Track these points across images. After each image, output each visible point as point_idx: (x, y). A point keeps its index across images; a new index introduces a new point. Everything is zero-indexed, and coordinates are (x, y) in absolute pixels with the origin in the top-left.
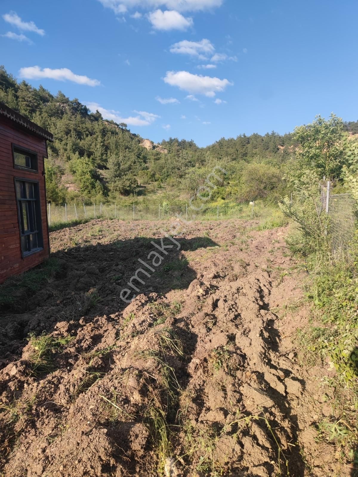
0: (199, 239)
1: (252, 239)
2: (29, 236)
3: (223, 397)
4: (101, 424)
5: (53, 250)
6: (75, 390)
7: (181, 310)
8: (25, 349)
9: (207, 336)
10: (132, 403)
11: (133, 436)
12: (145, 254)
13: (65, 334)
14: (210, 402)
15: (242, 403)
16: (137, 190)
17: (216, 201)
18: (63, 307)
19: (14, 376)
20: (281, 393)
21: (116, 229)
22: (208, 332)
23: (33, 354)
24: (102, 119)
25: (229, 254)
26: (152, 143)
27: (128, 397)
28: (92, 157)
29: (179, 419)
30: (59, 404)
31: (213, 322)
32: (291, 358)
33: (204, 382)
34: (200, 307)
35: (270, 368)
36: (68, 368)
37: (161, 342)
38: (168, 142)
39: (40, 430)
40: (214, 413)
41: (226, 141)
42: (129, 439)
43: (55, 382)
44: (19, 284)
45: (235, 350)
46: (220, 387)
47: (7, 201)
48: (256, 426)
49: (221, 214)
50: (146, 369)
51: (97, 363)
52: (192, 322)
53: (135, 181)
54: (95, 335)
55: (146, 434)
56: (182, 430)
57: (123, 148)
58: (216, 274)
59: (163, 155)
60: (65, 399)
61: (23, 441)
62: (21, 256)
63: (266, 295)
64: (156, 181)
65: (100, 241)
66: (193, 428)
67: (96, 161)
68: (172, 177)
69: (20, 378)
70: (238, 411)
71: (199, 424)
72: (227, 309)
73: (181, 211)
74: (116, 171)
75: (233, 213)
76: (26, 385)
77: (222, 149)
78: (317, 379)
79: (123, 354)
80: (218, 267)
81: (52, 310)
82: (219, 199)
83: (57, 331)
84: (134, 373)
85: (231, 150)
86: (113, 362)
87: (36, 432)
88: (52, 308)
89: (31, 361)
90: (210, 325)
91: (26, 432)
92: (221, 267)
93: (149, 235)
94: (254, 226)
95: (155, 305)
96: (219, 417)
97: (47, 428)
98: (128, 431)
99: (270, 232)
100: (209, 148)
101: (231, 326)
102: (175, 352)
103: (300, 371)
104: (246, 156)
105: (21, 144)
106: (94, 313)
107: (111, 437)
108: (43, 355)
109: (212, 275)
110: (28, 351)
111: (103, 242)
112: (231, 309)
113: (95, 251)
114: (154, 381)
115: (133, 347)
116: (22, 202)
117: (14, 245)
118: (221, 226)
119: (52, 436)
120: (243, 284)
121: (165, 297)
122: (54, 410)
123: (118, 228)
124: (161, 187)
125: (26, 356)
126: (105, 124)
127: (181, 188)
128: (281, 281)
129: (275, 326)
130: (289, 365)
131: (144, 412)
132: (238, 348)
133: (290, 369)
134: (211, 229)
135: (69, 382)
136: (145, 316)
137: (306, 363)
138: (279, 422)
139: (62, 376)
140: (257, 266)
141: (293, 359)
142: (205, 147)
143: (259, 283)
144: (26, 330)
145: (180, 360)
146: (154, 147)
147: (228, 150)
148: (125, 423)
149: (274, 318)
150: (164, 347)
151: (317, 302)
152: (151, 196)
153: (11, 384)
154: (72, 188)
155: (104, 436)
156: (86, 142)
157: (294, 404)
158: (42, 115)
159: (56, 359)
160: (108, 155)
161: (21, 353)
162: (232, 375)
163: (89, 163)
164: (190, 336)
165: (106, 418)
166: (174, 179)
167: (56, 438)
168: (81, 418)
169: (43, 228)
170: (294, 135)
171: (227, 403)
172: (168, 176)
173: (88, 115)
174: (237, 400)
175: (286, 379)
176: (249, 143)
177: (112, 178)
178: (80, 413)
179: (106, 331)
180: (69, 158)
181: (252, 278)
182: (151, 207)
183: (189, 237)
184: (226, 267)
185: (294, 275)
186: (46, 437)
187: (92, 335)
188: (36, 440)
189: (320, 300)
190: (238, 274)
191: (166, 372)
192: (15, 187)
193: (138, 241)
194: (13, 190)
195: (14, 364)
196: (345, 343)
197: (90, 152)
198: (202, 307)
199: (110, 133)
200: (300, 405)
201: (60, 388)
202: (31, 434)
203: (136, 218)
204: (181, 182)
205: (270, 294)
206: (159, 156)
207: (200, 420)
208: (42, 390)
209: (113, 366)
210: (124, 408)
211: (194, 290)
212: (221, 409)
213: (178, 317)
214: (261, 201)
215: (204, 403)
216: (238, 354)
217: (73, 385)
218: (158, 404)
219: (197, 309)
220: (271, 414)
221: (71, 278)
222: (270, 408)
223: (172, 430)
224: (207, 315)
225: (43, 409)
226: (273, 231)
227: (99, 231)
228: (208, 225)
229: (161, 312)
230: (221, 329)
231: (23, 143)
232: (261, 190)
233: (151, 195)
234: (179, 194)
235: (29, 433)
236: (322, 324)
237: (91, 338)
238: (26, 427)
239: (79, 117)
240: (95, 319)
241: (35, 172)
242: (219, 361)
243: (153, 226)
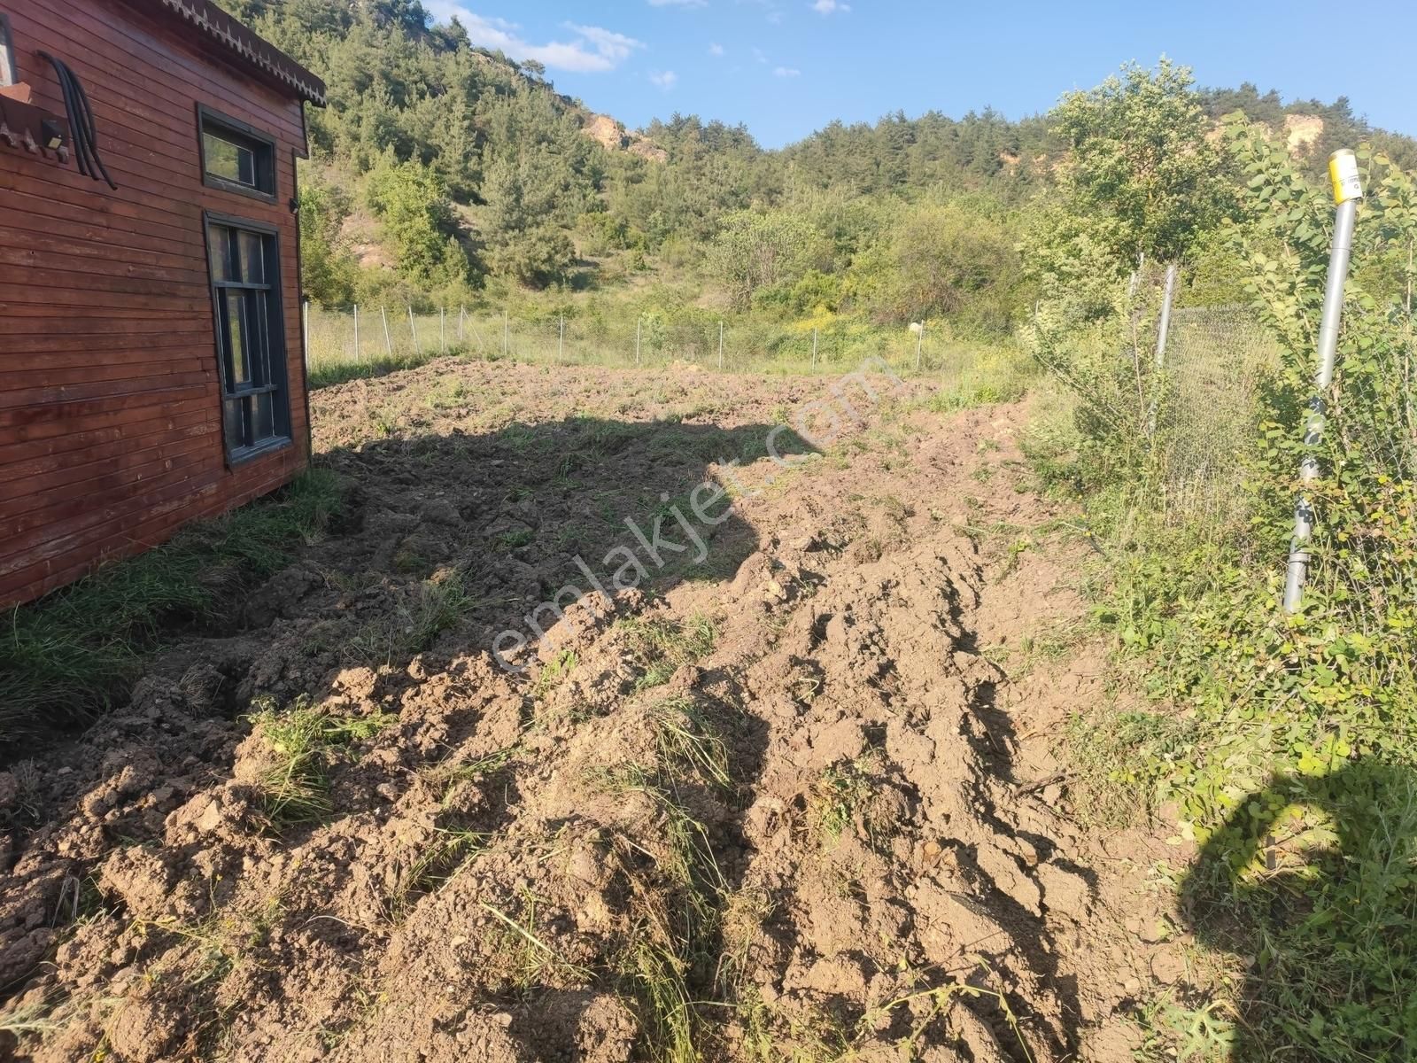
0: (761, 430)
1: (919, 435)
2: (247, 400)
3: (857, 918)
4: (489, 996)
5: (319, 446)
6: (402, 883)
7: (716, 644)
8: (243, 749)
9: (797, 727)
10: (581, 930)
11: (590, 1034)
12: (601, 468)
13: (366, 706)
14: (817, 930)
15: (915, 936)
16: (572, 271)
17: (810, 316)
18: (355, 623)
19: (211, 834)
20: (1027, 908)
21: (507, 388)
22: (799, 714)
23: (268, 766)
24: (468, 45)
25: (852, 478)
26: (621, 127)
27: (568, 911)
28: (435, 163)
29: (724, 982)
30: (352, 924)
31: (814, 684)
32: (1050, 803)
33: (794, 867)
34: (772, 638)
35: (995, 833)
36: (377, 811)
37: (663, 743)
38: (669, 128)
39: (295, 1005)
40: (832, 966)
41: (845, 133)
42: (577, 1045)
43: (339, 855)
44: (218, 547)
45: (887, 772)
46: (846, 884)
47: (182, 287)
48: (967, 1014)
49: (824, 356)
50: (622, 824)
51: (466, 799)
52: (751, 682)
53: (567, 244)
54: (456, 712)
55: (628, 1028)
56: (733, 1018)
57: (532, 140)
58: (817, 539)
59: (654, 168)
60: (369, 908)
61: (241, 1039)
62: (225, 459)
63: (967, 606)
64: (629, 247)
65: (461, 425)
66: (766, 1011)
67: (446, 177)
68: (677, 238)
69: (229, 838)
70: (903, 964)
71: (785, 999)
72: (855, 647)
73: (704, 342)
74: (510, 211)
75: (859, 356)
76: (247, 863)
77: (831, 158)
78: (1135, 869)
79: (545, 775)
80: (820, 517)
81: (324, 630)
82: (821, 309)
83: (339, 694)
84: (586, 836)
85: (860, 163)
86: (516, 798)
87: (283, 1010)
88: (323, 623)
89: (263, 789)
90: (806, 694)
91: (252, 1010)
92: (830, 517)
93: (609, 413)
94: (922, 395)
95: (638, 626)
96: (848, 981)
97: (316, 999)
98: (574, 1019)
99: (971, 418)
100: (792, 153)
101: (868, 697)
102: (706, 772)
103: (1078, 841)
104: (903, 182)
105: (225, 108)
106: (452, 645)
107: (522, 1038)
108: (302, 772)
109: (804, 541)
110: (250, 755)
111: (472, 427)
112: (867, 647)
113: (447, 453)
114: (645, 861)
115: (576, 753)
116: (227, 292)
117: (204, 426)
118: (822, 392)
119: (333, 1025)
120: (899, 572)
121: (663, 600)
122: (339, 943)
123: (515, 385)
124: (643, 268)
125: (246, 771)
126: (478, 63)
127: (705, 272)
128: (1010, 566)
129: (999, 703)
130: (1048, 822)
131: (618, 959)
132: (895, 768)
133: (1051, 836)
134: (794, 401)
135: (380, 857)
136: (608, 658)
137: (1101, 817)
138: (1028, 999)
139: (360, 835)
140: (936, 519)
141: (1056, 803)
142: (781, 149)
143: (946, 569)
144: (243, 689)
145: (720, 798)
146: (626, 142)
147: (850, 160)
148: (564, 992)
149: (996, 677)
150: (674, 758)
151: (1130, 635)
152: (614, 294)
153: (202, 857)
154: (375, 259)
155: (504, 1037)
156: (419, 116)
157: (1064, 942)
158: (285, 24)
159: (339, 783)
160: (485, 159)
161: (231, 760)
162: (880, 851)
163: (427, 182)
164: (744, 723)
165: (505, 975)
166: (684, 243)
167: (348, 1033)
168: (426, 973)
169: (291, 376)
170: (1051, 122)
171: (871, 939)
172: (665, 233)
173: (427, 31)
174: (899, 929)
175: (1041, 867)
176: (914, 142)
177: (496, 233)
178: (424, 957)
179: (488, 701)
180: (365, 165)
181: (925, 553)
182: (614, 326)
183: (728, 424)
184: (845, 516)
185: (1052, 550)
186: (316, 1030)
187: (447, 712)
188: (282, 1036)
189: (1138, 629)
190: (884, 542)
191: (681, 834)
192: (206, 245)
193: (576, 430)
194: (200, 253)
195: (213, 798)
196: (1227, 765)
197: (428, 146)
198: (777, 638)
199: (493, 90)
200: (1083, 947)
201: (355, 873)
202: (267, 1017)
203: (567, 358)
204: (704, 255)
205: (978, 604)
206: (639, 170)
207: (787, 985)
208: (298, 878)
209: (514, 810)
210: (559, 945)
211: (752, 584)
212: (854, 955)
213: (710, 664)
214: (945, 323)
215: (796, 933)
216: (895, 786)
217: (394, 867)
218: (660, 935)
219: (763, 642)
220: (1005, 974)
221: (377, 533)
222: (1000, 955)
223: (703, 1014)
224: (795, 661)
225: (303, 940)
226: (980, 415)
227: (458, 394)
228: (785, 389)
229: (656, 648)
230: (840, 708)
231: (233, 105)
232: (944, 288)
233: (612, 289)
234: (697, 290)
235: (262, 1015)
236: (1146, 703)
237: (447, 720)
238: (253, 996)
239: (397, 34)
240: (455, 662)
241: (266, 201)
242: (842, 806)
243: (619, 384)
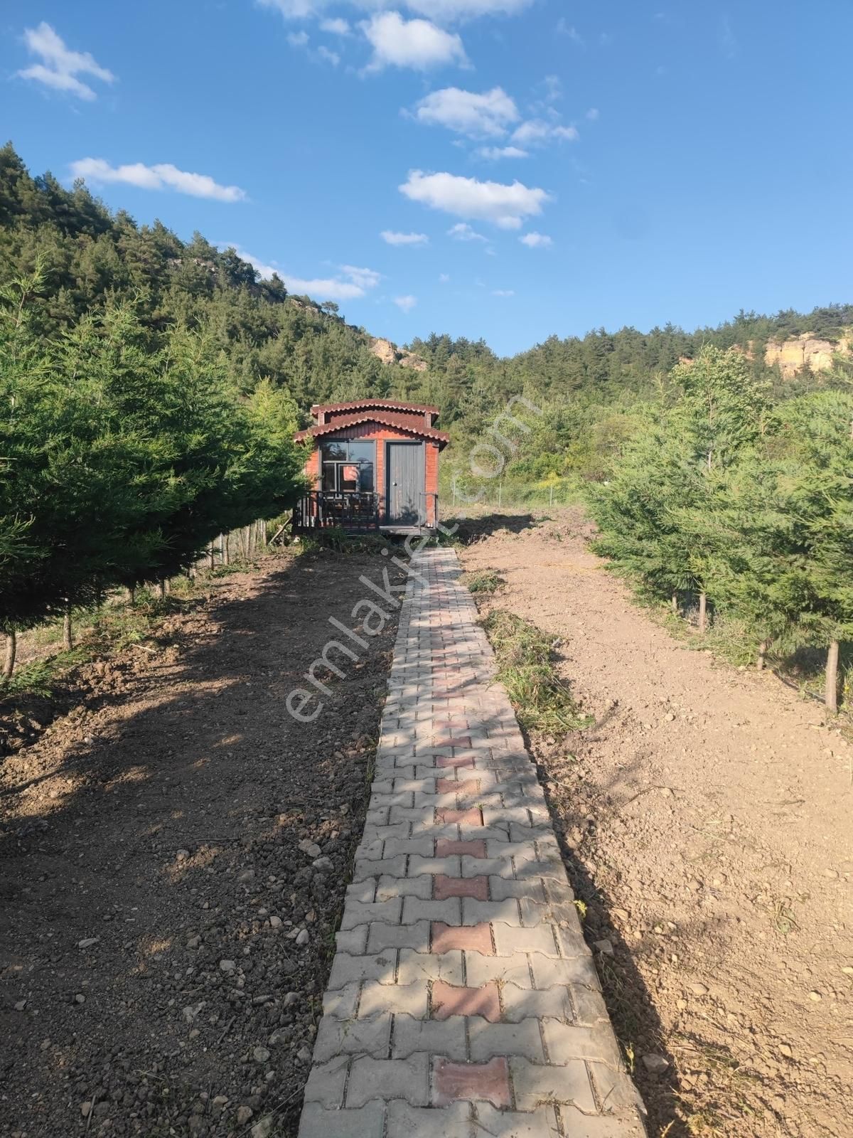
17: (546, 479)
24: (287, 294)
26: (394, 347)
38: (427, 344)
41: (561, 345)
49: (556, 501)
57: (340, 363)
77: (551, 364)
82: (552, 474)
85: (572, 367)
100: (521, 360)
104: (606, 380)
126: (297, 308)
142: (512, 357)
146: (399, 357)
147: (565, 365)
173: (256, 285)
176: (613, 350)
206: (414, 381)
239: (244, 292)
